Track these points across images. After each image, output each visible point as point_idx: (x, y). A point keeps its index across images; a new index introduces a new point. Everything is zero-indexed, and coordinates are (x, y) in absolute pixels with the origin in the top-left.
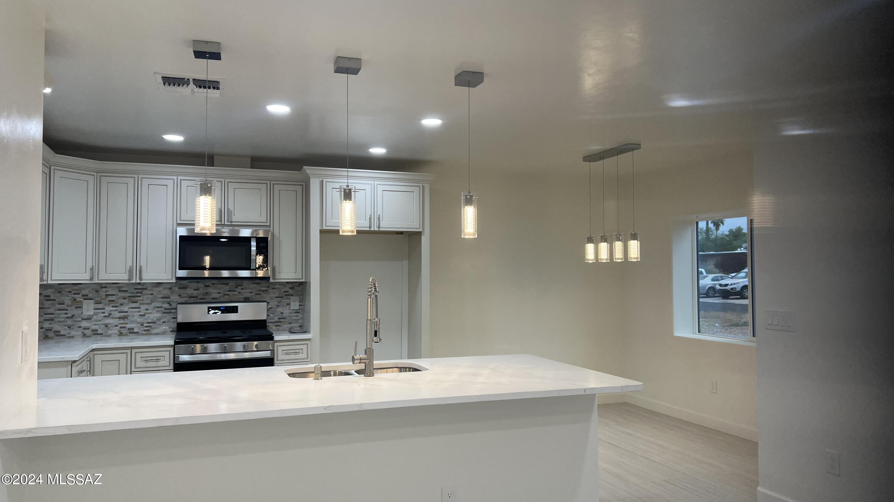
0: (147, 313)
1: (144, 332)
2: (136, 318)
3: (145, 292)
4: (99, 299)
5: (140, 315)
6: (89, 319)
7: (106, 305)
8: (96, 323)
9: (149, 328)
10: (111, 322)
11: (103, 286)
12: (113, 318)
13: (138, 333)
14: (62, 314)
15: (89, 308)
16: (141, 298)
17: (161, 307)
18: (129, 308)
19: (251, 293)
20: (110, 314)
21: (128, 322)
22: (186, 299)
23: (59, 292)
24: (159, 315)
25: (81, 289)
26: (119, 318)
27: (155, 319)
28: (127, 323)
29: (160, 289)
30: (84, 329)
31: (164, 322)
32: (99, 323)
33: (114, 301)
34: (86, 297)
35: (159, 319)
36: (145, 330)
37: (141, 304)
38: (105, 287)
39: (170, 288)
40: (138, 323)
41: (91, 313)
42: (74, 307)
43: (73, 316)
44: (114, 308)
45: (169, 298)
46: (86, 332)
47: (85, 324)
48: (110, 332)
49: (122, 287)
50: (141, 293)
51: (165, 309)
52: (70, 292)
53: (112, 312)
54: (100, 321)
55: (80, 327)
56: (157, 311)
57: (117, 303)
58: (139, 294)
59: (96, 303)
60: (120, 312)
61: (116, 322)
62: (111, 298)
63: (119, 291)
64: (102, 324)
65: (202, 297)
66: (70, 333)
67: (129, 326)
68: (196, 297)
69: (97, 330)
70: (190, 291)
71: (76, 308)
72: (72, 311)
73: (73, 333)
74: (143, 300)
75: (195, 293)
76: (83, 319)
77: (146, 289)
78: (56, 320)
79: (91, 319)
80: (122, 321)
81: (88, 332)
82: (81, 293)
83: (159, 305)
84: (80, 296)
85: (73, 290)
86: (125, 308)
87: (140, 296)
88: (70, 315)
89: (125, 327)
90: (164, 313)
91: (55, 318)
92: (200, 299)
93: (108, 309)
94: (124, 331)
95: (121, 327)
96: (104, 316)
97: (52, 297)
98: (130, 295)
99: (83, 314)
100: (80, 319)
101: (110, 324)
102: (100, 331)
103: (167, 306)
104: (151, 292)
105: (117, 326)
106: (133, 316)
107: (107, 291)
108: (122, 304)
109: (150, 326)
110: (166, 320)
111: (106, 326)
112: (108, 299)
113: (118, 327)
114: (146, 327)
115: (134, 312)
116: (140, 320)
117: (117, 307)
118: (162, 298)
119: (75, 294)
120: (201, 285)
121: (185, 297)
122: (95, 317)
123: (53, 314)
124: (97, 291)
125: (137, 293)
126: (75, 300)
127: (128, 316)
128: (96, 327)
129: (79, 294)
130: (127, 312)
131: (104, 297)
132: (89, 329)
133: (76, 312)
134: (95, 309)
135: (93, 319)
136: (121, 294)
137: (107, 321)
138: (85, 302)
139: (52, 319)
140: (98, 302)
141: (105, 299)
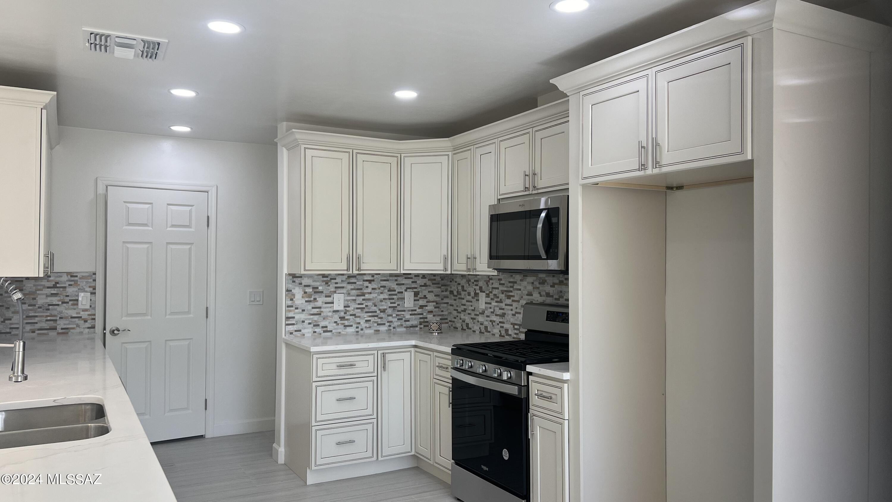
0: (518, 313)
1: (515, 336)
2: (510, 317)
3: (516, 286)
4: (487, 293)
5: (513, 315)
6: (483, 313)
7: (492, 299)
8: (487, 319)
9: (518, 332)
10: (495, 319)
11: (490, 277)
12: (496, 315)
13: (511, 335)
14: (470, 306)
15: (482, 302)
18: (506, 305)
20: (494, 310)
21: (505, 321)
22: (544, 298)
23: (468, 283)
25: (479, 281)
26: (500, 315)
28: (504, 323)
29: (526, 283)
30: (481, 324)
33: (496, 295)
34: (481, 290)
36: (515, 333)
37: (513, 301)
38: (491, 279)
39: (533, 283)
40: (512, 324)
41: (484, 307)
42: (475, 300)
43: (475, 308)
44: (496, 304)
45: (532, 295)
47: (481, 319)
48: (495, 331)
49: (501, 279)
50: (512, 287)
52: (473, 283)
53: (495, 308)
54: (489, 317)
55: (478, 321)
57: (498, 297)
58: (511, 289)
59: (486, 297)
60: (500, 309)
61: (498, 319)
62: (495, 292)
63: (500, 284)
64: (491, 321)
65: (557, 297)
66: (473, 327)
67: (506, 326)
68: (552, 296)
69: (487, 327)
70: (547, 288)
71: (477, 301)
72: (475, 304)
73: (475, 327)
74: (514, 296)
75: (551, 291)
76: (480, 313)
77: (516, 282)
78: (467, 311)
80: (501, 320)
81: (483, 328)
82: (479, 285)
84: (479, 288)
85: (475, 281)
86: (503, 305)
87: (511, 292)
88: (473, 308)
89: (503, 327)
92: (555, 300)
93: (493, 304)
95: (501, 327)
96: (492, 312)
97: (465, 289)
98: (505, 289)
99: (480, 307)
100: (478, 313)
101: (494, 321)
102: (489, 329)
104: (520, 287)
105: (498, 324)
106: (508, 315)
107: (492, 284)
108: (501, 300)
109: (519, 329)
111: (492, 323)
112: (493, 292)
113: (499, 326)
114: (517, 329)
115: (508, 310)
116: (512, 320)
117: (498, 302)
118: (528, 295)
119: (476, 285)
121: (544, 296)
122: (486, 312)
123: (465, 305)
124: (487, 283)
125: (510, 287)
126: (476, 292)
127: (505, 314)
128: (486, 323)
130: (504, 309)
131: (491, 290)
132: (483, 324)
134: (486, 303)
135: (485, 315)
136: (502, 288)
137: (494, 318)
138: (480, 294)
139: (465, 310)
140: (488, 296)
141: (491, 292)
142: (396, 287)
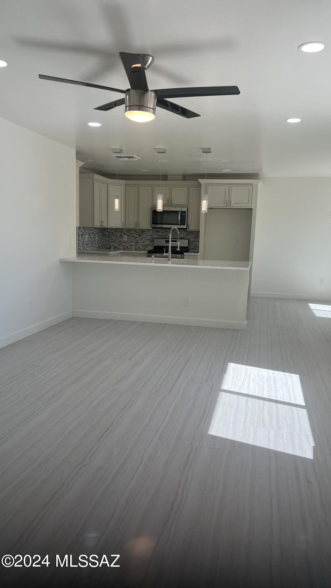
0: (145, 241)
1: (144, 249)
2: (141, 243)
3: (144, 233)
4: (128, 235)
5: (143, 242)
6: (125, 242)
7: (131, 237)
8: (127, 244)
11: (130, 230)
12: (133, 242)
13: (141, 249)
14: (117, 240)
15: (125, 238)
16: (143, 235)
17: (150, 239)
18: (139, 239)
19: (183, 235)
20: (132, 241)
22: (158, 237)
23: (116, 231)
24: (149, 242)
25: (122, 231)
26: (135, 243)
27: (147, 244)
28: (138, 245)
29: (149, 232)
30: (124, 246)
31: (151, 245)
32: (128, 244)
33: (133, 236)
34: (124, 234)
35: (149, 244)
36: (144, 248)
37: (142, 238)
39: (153, 232)
40: (142, 245)
41: (126, 240)
43: (120, 241)
44: (133, 239)
45: (152, 236)
46: (124, 247)
48: (132, 248)
49: (136, 231)
50: (143, 233)
51: (151, 240)
52: (119, 232)
53: (133, 240)
54: (129, 243)
55: (123, 245)
56: (148, 241)
57: (134, 237)
59: (128, 237)
60: (135, 240)
61: (134, 244)
62: (133, 235)
63: (135, 232)
64: (130, 245)
65: (165, 236)
66: (119, 247)
67: (138, 246)
68: (162, 236)
69: (128, 247)
70: (160, 233)
71: (121, 238)
72: (120, 239)
73: (121, 247)
74: (143, 236)
75: (162, 234)
76: (124, 242)
77: (144, 232)
78: (115, 242)
79: (126, 242)
80: (136, 244)
81: (125, 247)
83: (149, 238)
84: (123, 233)
85: (120, 231)
86: (137, 239)
87: (142, 235)
88: (119, 241)
89: (137, 246)
90: (151, 242)
91: (115, 241)
92: (164, 237)
93: (132, 239)
94: (137, 248)
95: (136, 246)
96: (130, 242)
97: (114, 234)
98: (139, 234)
99: (124, 240)
101: (132, 245)
102: (129, 247)
103: (152, 239)
104: (146, 233)
106: (140, 242)
107: (131, 232)
108: (136, 237)
109: (146, 247)
110: (151, 244)
111: (131, 245)
112: (132, 235)
113: (135, 246)
114: (145, 247)
115: (140, 241)
116: (142, 244)
117: (134, 238)
118: (151, 236)
119: (121, 232)
120: (164, 231)
122: (127, 242)
123: (114, 240)
124: (128, 232)
125: (142, 233)
126: (121, 235)
127: (138, 242)
129: (122, 232)
130: (137, 240)
131: (130, 234)
132: (125, 246)
133: (121, 239)
134: (127, 239)
135: (127, 243)
136: (136, 233)
137: (131, 244)
138: (124, 236)
139: (114, 242)
140: (128, 236)
141: (130, 235)
142: (95, 232)
